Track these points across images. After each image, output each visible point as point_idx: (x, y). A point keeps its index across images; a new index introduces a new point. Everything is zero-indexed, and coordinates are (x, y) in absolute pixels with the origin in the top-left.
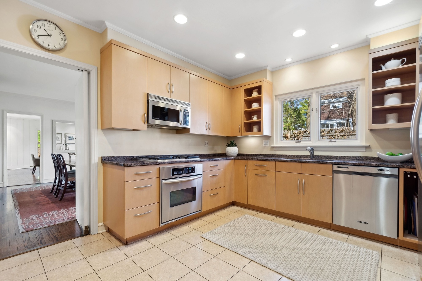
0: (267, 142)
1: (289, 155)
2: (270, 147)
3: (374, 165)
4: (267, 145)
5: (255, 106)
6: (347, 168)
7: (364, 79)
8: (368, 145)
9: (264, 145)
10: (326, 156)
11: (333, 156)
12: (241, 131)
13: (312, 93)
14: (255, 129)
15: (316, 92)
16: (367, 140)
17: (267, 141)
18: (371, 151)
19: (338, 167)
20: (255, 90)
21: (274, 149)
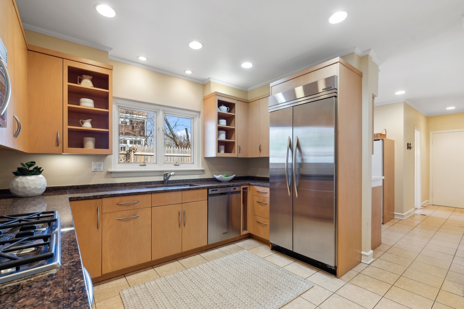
0: (100, 165)
1: (136, 183)
2: (104, 173)
3: (232, 186)
4: (99, 170)
5: (87, 104)
6: (217, 190)
7: (199, 112)
8: (203, 169)
9: (94, 170)
10: (175, 180)
11: (181, 180)
12: (60, 145)
13: (159, 110)
14: (90, 143)
15: (163, 111)
16: (203, 164)
17: (98, 163)
18: (205, 174)
19: (212, 191)
20: (89, 77)
21: (113, 175)
